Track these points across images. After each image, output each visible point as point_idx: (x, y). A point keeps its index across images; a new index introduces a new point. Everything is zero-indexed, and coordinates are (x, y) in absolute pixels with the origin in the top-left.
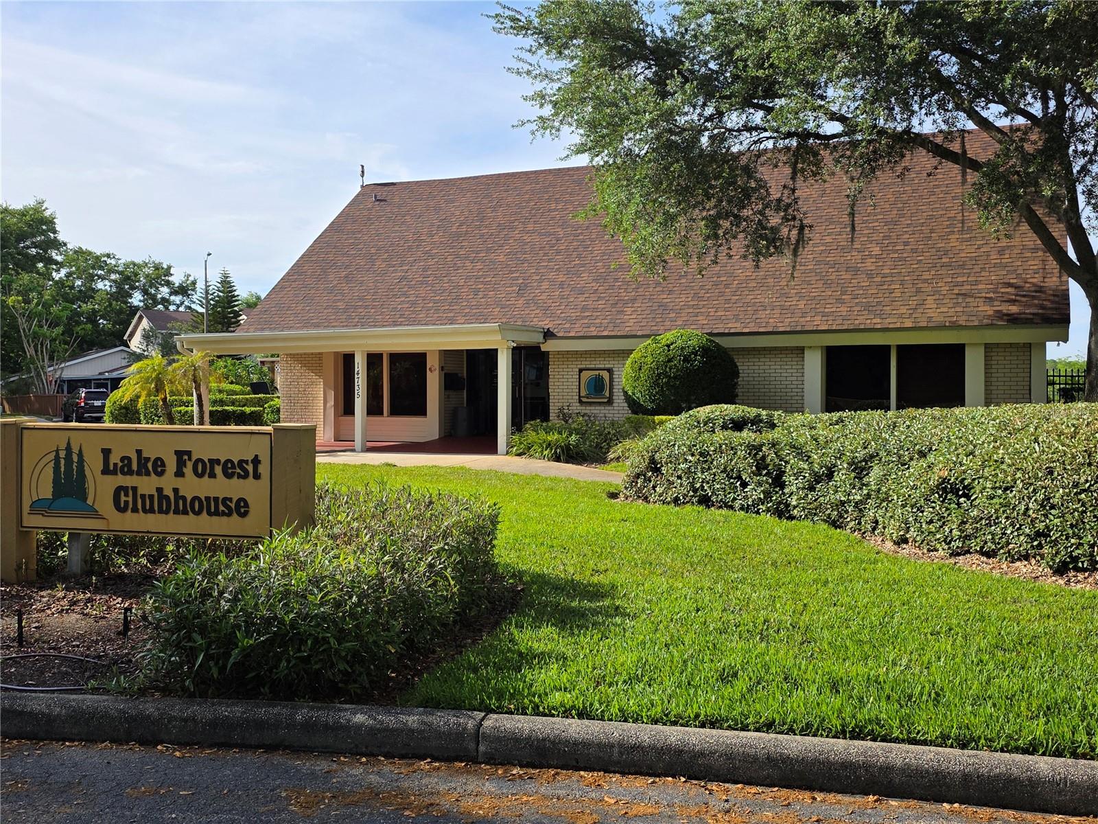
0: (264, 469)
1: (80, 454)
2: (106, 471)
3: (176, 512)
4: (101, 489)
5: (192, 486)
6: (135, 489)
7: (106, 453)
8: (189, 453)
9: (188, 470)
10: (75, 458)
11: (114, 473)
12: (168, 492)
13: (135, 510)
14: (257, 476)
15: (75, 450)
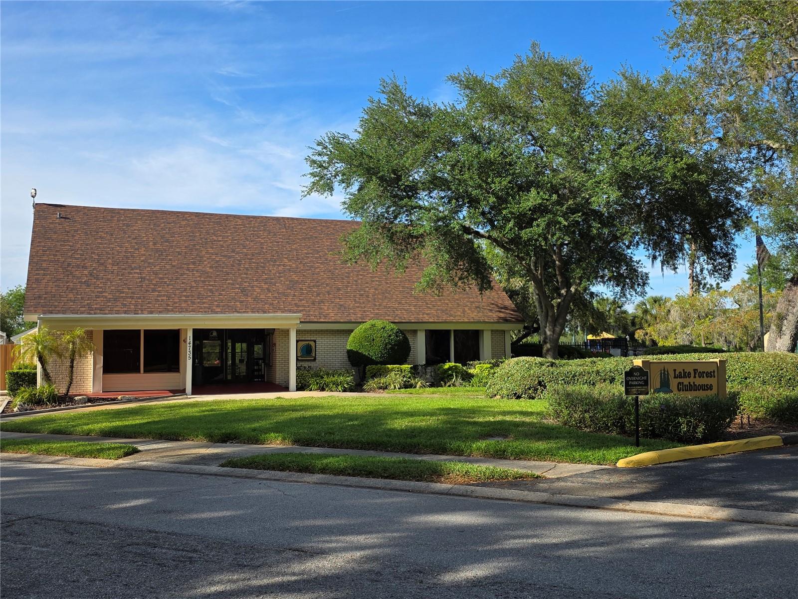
0: (716, 374)
1: (668, 372)
2: (675, 377)
3: (694, 390)
4: (674, 383)
5: (699, 381)
6: (683, 383)
7: (675, 370)
8: (697, 370)
9: (697, 375)
10: (666, 373)
11: (677, 378)
12: (692, 383)
13: (683, 391)
14: (714, 377)
15: (666, 370)
